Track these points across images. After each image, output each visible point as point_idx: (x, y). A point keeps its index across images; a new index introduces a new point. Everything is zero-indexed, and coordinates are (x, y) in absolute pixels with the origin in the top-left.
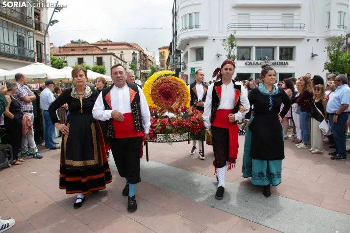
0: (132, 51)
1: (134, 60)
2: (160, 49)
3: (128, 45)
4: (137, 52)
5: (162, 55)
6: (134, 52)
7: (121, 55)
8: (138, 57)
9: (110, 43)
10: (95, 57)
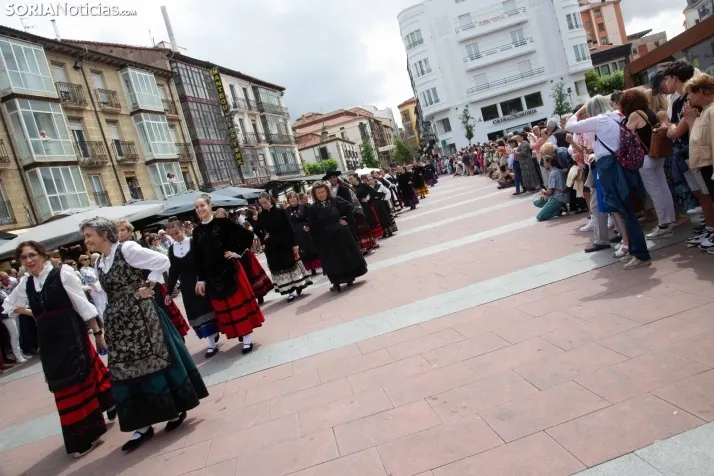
0: (357, 123)
1: (364, 135)
2: (399, 107)
3: (347, 113)
4: (365, 122)
5: (406, 116)
6: (361, 123)
7: (342, 134)
8: (368, 129)
9: (320, 117)
10: (316, 149)
